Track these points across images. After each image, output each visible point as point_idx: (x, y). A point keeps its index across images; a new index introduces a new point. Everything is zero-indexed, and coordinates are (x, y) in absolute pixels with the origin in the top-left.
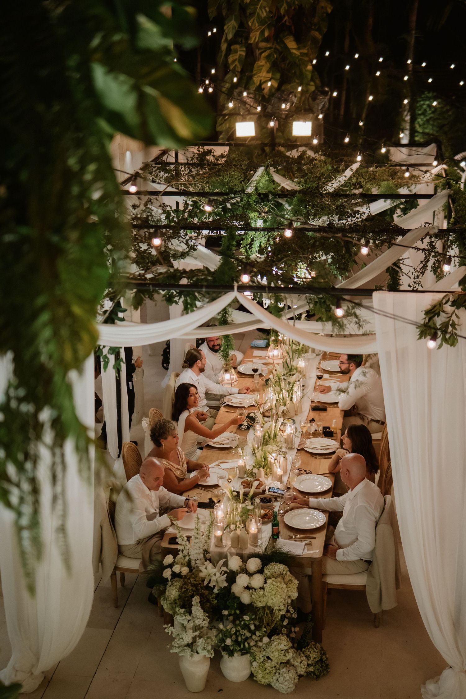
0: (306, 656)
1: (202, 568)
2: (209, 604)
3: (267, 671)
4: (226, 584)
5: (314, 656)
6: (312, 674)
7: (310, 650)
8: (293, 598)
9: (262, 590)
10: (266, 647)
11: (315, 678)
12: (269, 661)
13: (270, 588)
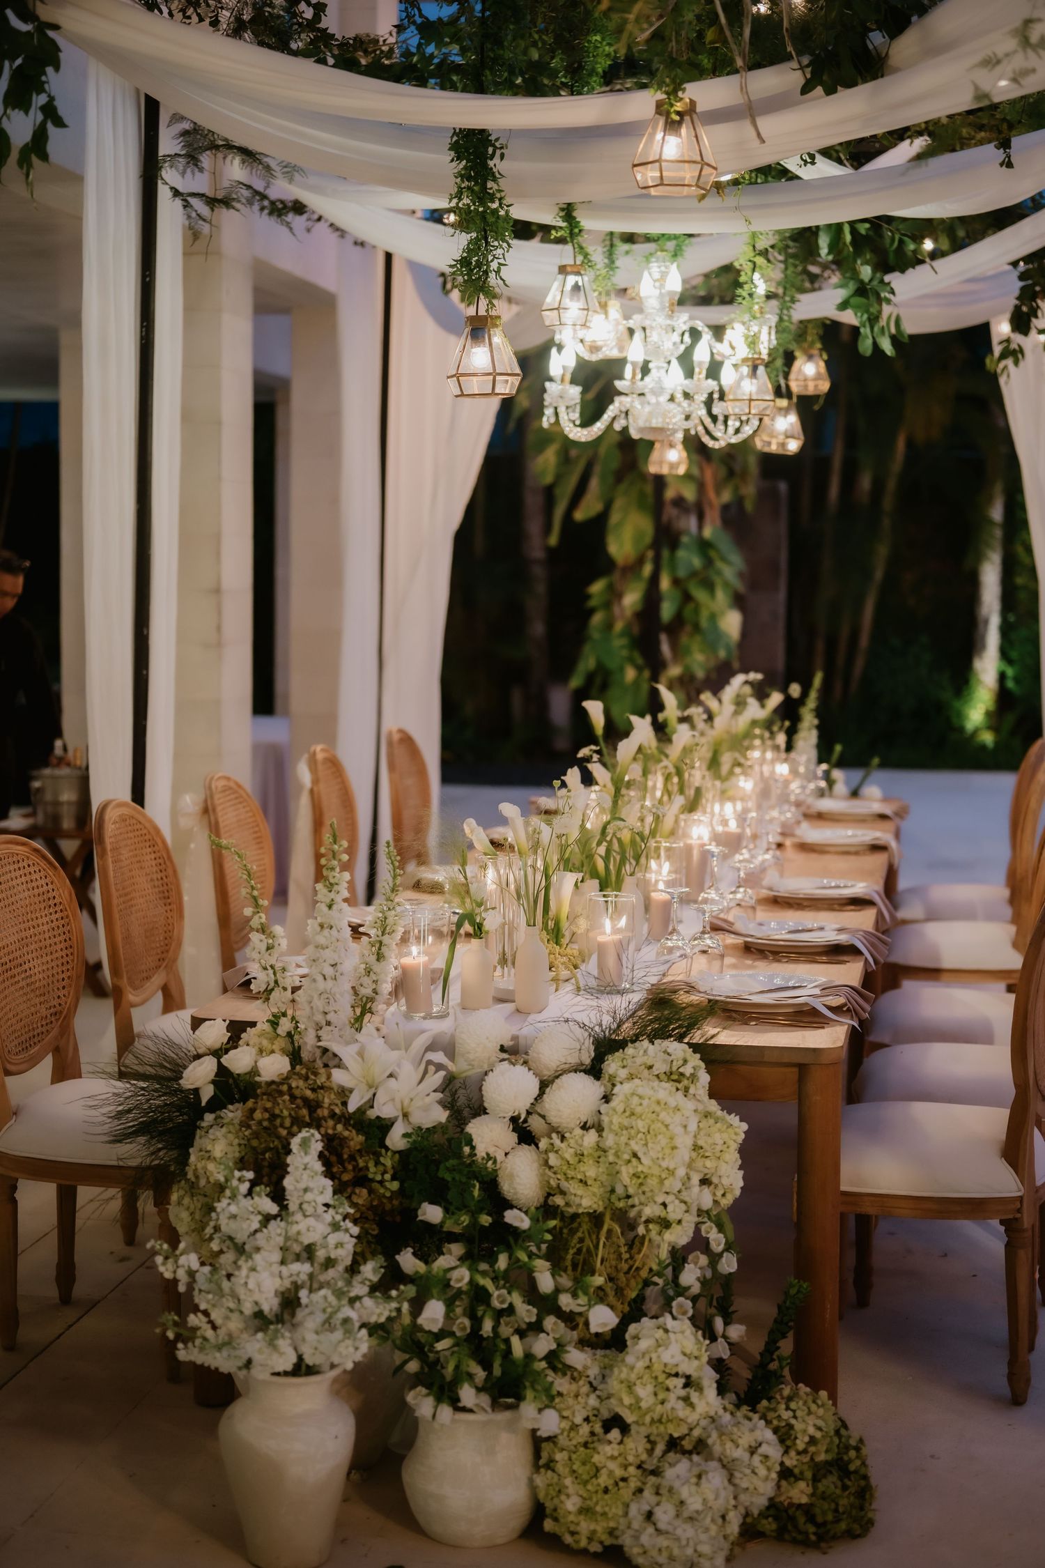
0: (775, 1431)
1: (346, 1053)
2: (365, 1191)
3: (603, 1480)
4: (442, 1116)
5: (811, 1430)
6: (801, 1520)
7: (794, 1405)
8: (724, 1195)
9: (593, 1132)
10: (600, 1378)
11: (813, 1538)
12: (615, 1434)
13: (625, 1111)
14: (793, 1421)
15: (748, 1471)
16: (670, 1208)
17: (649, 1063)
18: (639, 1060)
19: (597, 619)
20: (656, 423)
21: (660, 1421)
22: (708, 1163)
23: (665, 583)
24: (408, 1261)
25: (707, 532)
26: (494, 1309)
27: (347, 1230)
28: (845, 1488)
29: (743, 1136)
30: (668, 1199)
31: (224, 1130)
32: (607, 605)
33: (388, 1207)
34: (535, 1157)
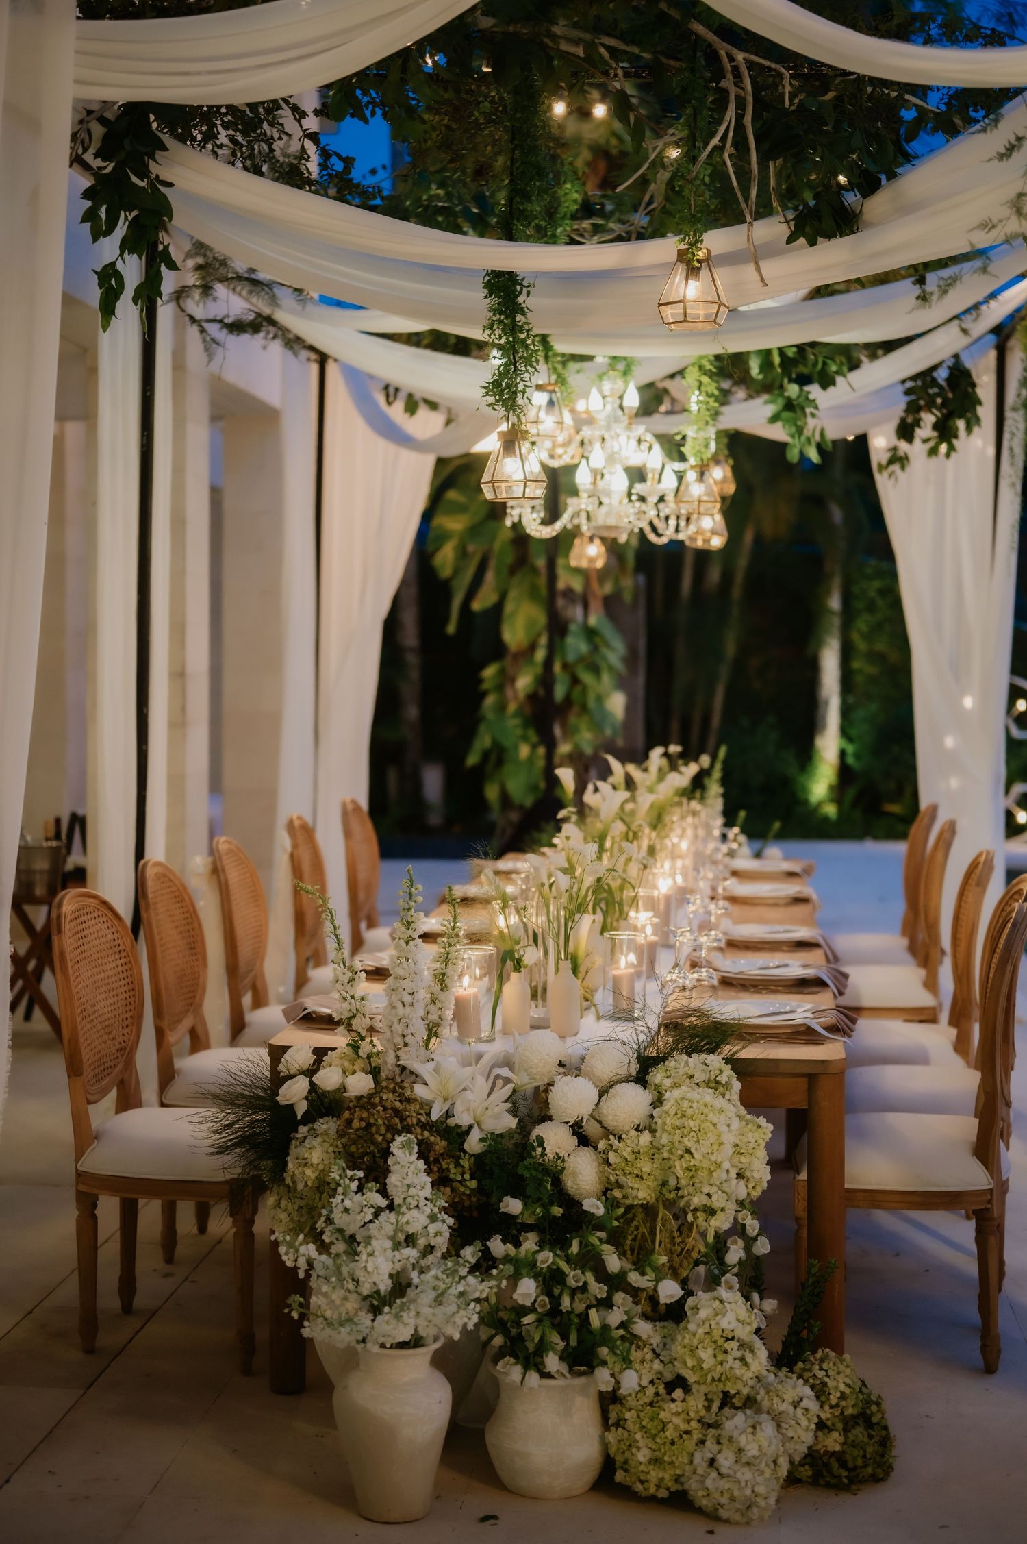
0: (813, 1387)
1: (424, 1070)
2: (450, 1189)
3: (670, 1433)
5: (842, 1387)
6: (834, 1465)
7: (825, 1366)
8: (754, 1188)
9: (647, 1132)
10: (661, 1346)
11: (845, 1481)
12: (678, 1393)
13: (676, 1114)
14: (826, 1379)
15: (793, 1422)
16: (714, 1198)
17: (691, 1073)
18: (681, 1071)
19: (490, 701)
20: (611, 521)
21: (720, 1380)
22: (743, 1159)
23: (557, 667)
24: (497, 1246)
25: (593, 621)
26: (570, 1288)
27: (444, 1221)
28: (871, 1437)
29: (770, 1135)
30: (713, 1190)
31: (319, 1139)
32: (500, 688)
33: (467, 1203)
34: (594, 1157)
